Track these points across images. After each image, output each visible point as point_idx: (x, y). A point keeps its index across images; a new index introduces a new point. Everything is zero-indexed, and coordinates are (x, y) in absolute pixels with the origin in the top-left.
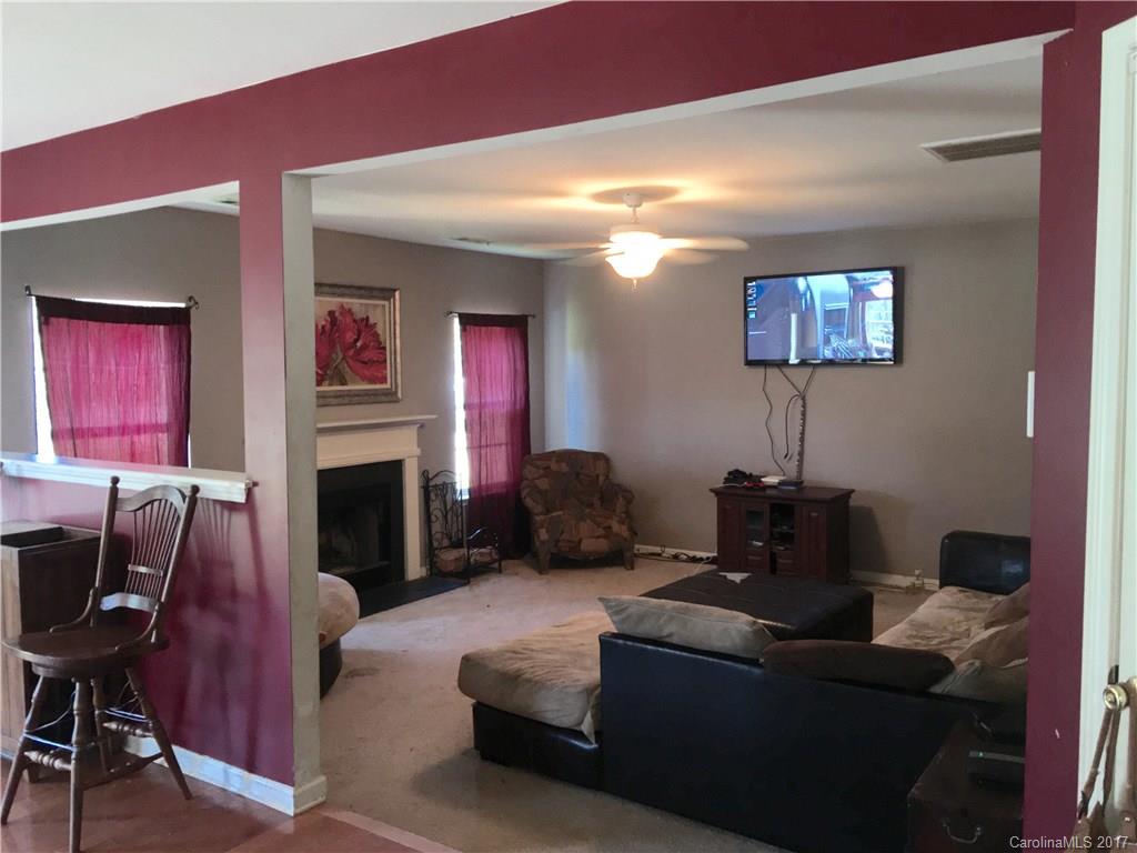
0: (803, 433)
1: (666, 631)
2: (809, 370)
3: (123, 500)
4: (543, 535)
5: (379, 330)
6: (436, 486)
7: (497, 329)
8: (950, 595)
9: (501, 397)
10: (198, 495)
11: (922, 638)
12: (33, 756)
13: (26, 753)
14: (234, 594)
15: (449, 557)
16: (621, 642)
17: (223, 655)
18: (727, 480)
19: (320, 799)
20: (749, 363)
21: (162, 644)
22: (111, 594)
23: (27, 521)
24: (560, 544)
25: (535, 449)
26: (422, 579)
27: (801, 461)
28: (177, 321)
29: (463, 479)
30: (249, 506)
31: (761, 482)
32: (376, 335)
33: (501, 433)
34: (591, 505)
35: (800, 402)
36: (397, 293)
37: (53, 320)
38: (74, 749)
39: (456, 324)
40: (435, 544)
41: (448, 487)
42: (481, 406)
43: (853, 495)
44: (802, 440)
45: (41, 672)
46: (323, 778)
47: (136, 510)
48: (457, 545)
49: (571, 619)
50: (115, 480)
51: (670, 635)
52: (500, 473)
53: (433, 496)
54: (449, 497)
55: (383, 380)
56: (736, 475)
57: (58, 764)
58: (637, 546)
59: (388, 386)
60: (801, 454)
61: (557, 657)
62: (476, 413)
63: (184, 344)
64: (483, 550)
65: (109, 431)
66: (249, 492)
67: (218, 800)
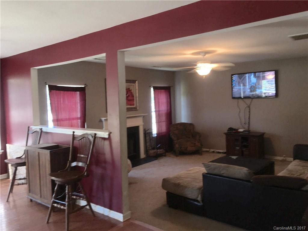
0: (249, 117)
1: (222, 172)
2: (251, 99)
3: (76, 137)
4: (177, 146)
5: (132, 91)
6: (148, 133)
7: (163, 90)
8: (297, 162)
9: (164, 108)
10: (96, 136)
11: (292, 174)
12: (55, 205)
13: (54, 204)
14: (105, 162)
15: (152, 152)
16: (209, 175)
17: (102, 178)
18: (228, 130)
19: (129, 217)
20: (234, 98)
21: (88, 175)
22: (73, 162)
23: (49, 143)
24: (182, 148)
25: (173, 123)
26: (144, 158)
27: (249, 125)
28: (82, 90)
29: (155, 131)
30: (109, 139)
31: (238, 131)
32: (131, 93)
33: (164, 118)
34: (189, 138)
35: (248, 109)
36: (137, 82)
37: (52, 91)
38: (66, 203)
39: (152, 89)
40: (148, 149)
41: (151, 133)
42: (159, 111)
43: (265, 134)
44: (249, 119)
45: (57, 183)
46: (129, 212)
47: (79, 140)
48: (153, 149)
49: (190, 169)
50: (74, 132)
51: (223, 174)
52: (164, 129)
53: (147, 135)
54: (151, 136)
55: (133, 105)
56: (231, 129)
57: (62, 207)
58: (203, 149)
59: (134, 106)
60: (249, 123)
61: (189, 179)
62: (158, 113)
63: (84, 97)
64: (161, 150)
65: (66, 120)
66: (109, 135)
67: (102, 217)
